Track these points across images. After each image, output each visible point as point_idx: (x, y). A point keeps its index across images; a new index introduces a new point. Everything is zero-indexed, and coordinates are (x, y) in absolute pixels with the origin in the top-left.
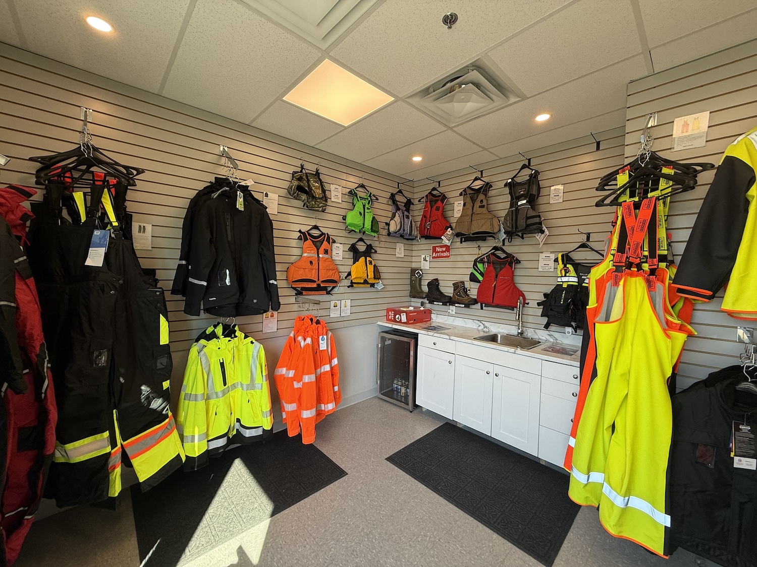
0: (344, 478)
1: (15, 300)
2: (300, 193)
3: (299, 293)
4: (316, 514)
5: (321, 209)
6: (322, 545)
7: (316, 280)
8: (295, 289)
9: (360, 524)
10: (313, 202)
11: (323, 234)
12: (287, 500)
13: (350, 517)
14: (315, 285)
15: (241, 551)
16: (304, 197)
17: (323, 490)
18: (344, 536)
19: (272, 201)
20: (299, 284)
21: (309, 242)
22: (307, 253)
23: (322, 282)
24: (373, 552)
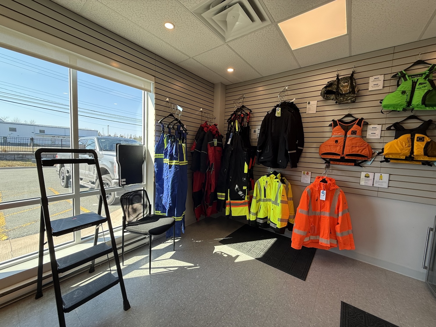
0: (300, 280)
1: (207, 152)
2: (328, 95)
3: (328, 162)
4: (267, 273)
5: (350, 101)
6: (253, 280)
7: (341, 154)
8: (324, 159)
9: (274, 294)
10: (342, 98)
11: (356, 119)
12: (267, 261)
13: (275, 288)
14: (339, 158)
15: (237, 256)
16: (333, 96)
17: (284, 272)
18: (262, 287)
19: (312, 106)
20: (326, 156)
21: (338, 127)
22: (335, 135)
23: (347, 155)
24: (260, 303)
